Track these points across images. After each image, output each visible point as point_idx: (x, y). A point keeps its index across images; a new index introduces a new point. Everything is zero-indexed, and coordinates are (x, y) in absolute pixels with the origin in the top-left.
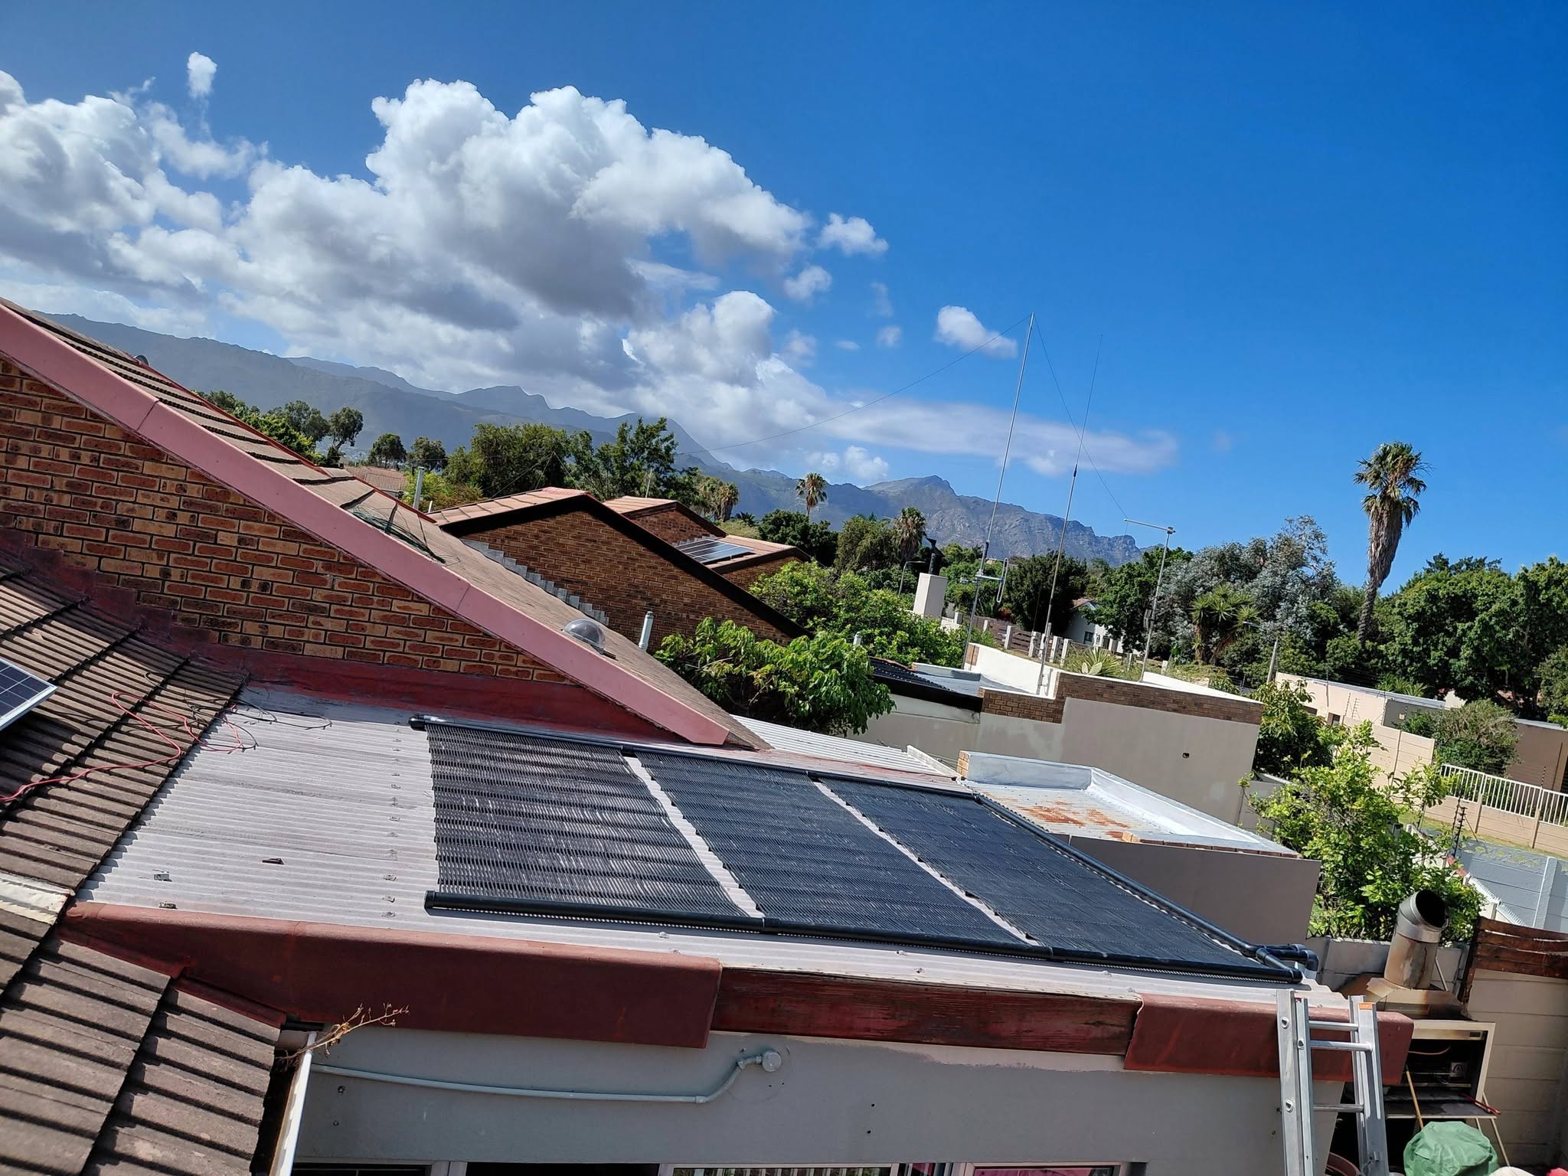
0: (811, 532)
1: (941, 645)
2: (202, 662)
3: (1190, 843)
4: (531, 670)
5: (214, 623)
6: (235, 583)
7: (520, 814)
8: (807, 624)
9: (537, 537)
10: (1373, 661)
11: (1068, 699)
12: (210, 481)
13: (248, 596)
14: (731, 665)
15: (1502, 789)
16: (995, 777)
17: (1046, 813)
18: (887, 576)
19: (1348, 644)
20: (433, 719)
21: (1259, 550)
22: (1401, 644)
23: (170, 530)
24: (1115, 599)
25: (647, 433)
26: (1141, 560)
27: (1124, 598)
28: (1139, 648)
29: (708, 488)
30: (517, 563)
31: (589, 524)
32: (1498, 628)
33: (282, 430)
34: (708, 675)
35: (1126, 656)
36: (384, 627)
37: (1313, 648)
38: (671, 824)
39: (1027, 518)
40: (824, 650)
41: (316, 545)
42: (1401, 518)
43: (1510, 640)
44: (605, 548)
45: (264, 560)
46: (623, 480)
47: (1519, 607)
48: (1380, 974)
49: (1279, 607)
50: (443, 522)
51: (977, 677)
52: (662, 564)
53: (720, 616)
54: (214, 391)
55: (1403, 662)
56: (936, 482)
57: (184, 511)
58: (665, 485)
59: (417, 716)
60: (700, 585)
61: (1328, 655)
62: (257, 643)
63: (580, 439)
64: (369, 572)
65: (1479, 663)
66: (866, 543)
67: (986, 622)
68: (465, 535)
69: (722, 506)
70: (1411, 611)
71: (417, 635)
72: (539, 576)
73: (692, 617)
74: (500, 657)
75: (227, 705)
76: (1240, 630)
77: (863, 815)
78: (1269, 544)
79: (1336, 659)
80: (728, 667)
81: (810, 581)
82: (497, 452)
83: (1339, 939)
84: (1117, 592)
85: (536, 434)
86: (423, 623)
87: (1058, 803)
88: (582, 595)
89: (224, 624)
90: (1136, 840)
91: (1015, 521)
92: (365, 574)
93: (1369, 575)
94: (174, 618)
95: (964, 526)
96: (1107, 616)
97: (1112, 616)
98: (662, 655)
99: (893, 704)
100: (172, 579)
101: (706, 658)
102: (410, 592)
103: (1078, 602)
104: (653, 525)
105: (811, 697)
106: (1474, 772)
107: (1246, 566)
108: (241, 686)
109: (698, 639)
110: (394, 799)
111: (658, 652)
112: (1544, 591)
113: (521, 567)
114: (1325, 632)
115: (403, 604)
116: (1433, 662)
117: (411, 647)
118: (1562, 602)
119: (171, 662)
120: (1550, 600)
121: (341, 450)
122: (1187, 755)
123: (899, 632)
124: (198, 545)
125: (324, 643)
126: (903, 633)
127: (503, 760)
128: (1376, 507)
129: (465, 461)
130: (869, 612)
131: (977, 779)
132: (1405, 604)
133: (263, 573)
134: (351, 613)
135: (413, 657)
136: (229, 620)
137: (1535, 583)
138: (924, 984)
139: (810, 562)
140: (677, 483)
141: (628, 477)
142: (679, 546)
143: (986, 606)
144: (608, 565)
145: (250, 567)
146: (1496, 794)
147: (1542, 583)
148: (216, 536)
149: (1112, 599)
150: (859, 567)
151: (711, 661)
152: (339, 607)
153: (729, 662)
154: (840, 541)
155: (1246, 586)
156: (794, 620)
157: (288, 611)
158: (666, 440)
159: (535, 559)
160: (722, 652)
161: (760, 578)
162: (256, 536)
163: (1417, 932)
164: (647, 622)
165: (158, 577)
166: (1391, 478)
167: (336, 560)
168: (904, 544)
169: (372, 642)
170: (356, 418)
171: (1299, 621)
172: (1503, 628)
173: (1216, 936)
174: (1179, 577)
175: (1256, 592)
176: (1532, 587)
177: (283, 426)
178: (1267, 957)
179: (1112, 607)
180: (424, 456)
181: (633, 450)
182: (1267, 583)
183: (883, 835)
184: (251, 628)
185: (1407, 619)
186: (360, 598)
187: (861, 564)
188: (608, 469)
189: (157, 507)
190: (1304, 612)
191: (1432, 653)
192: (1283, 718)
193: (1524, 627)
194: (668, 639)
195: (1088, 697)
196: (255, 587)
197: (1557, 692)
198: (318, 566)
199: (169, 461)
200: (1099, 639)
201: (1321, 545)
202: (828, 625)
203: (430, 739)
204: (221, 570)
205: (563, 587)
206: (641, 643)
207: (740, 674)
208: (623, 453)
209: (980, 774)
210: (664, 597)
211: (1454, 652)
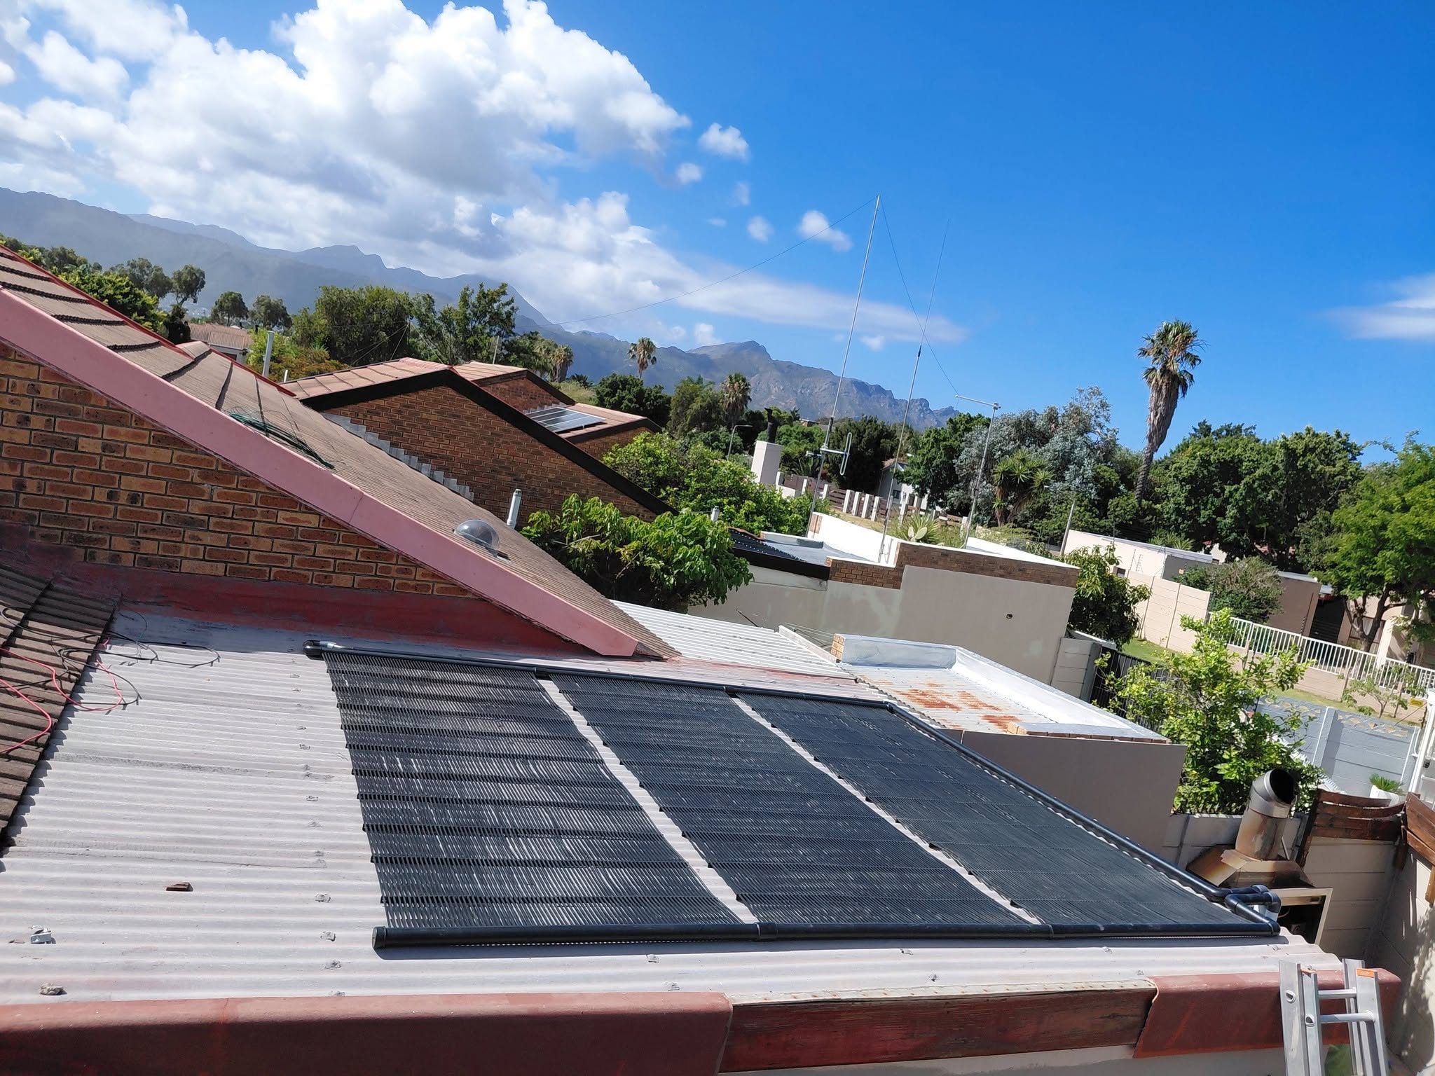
0: (646, 395)
1: (782, 513)
2: (67, 583)
3: (1071, 733)
4: (431, 584)
5: (78, 540)
6: (101, 495)
7: (449, 777)
8: (660, 494)
9: (400, 412)
10: (1148, 518)
11: (907, 566)
12: (67, 380)
13: (116, 509)
14: (598, 542)
15: (1267, 636)
16: (868, 659)
17: (922, 697)
18: (716, 438)
19: (1126, 503)
20: (331, 645)
21: (1052, 418)
22: (1176, 504)
23: (22, 436)
24: (923, 461)
25: (488, 298)
26: (947, 427)
27: (930, 461)
28: (942, 505)
29: (543, 350)
30: (380, 438)
31: (453, 399)
32: (1259, 491)
33: (127, 290)
34: (575, 551)
35: (929, 512)
36: (269, 541)
37: (1096, 507)
38: (610, 774)
39: (835, 381)
40: (688, 527)
41: (191, 452)
42: (1177, 390)
43: (1269, 501)
44: (468, 423)
45: (132, 469)
46: (466, 343)
47: (1279, 472)
48: (1232, 845)
49: (1068, 469)
50: (301, 395)
51: (820, 545)
52: (527, 440)
53: (584, 492)
54: (55, 247)
55: (1176, 520)
56: (754, 347)
57: (36, 414)
58: (507, 348)
59: (314, 643)
60: (565, 461)
61: (1109, 513)
62: (128, 560)
63: (423, 302)
64: (251, 481)
65: (1242, 523)
66: (696, 406)
67: (805, 481)
68: (326, 409)
69: (558, 368)
70: (1186, 474)
71: (307, 549)
72: (402, 451)
73: (557, 492)
74: (398, 571)
75: (100, 641)
76: (1035, 491)
77: (793, 741)
78: (1061, 412)
79: (1116, 516)
80: (595, 543)
81: (663, 453)
82: (340, 313)
83: (1197, 816)
84: (924, 455)
85: (379, 296)
86: (312, 535)
87: (931, 685)
88: (446, 470)
89: (90, 540)
90: (1022, 733)
91: (824, 385)
92: (246, 484)
93: (1147, 441)
94: (32, 534)
95: (779, 388)
96: (915, 477)
97: (919, 477)
98: (529, 531)
99: (751, 576)
100: (28, 490)
101: (572, 534)
102: (297, 502)
103: (887, 463)
104: (503, 393)
105: (675, 572)
106: (1243, 621)
107: (1039, 432)
108: (113, 613)
109: (564, 515)
110: (307, 768)
111: (525, 528)
112: (1301, 458)
113: (383, 442)
114: (1108, 492)
115: (289, 515)
116: (1202, 520)
117: (299, 562)
118: (1316, 468)
119: (31, 590)
120: (1305, 466)
121: (184, 306)
122: (1011, 616)
123: (746, 502)
124: (56, 452)
125: (204, 559)
126: (750, 503)
127: (415, 696)
128: (1156, 380)
129: (309, 322)
130: (718, 482)
131: (851, 661)
132: (1180, 469)
133: (132, 484)
134: (232, 526)
135: (302, 572)
136: (95, 536)
137: (1294, 451)
138: (945, 998)
139: (661, 433)
140: (518, 347)
141: (470, 340)
142: (532, 413)
143: (805, 466)
144: (472, 441)
145: (117, 476)
146: (1261, 640)
147: (1300, 451)
148: (77, 442)
149: (919, 461)
150: (690, 429)
151: (578, 538)
152: (218, 520)
153: (596, 539)
154: (673, 404)
155: (1039, 450)
156: (646, 489)
157: (162, 524)
158: (508, 304)
159: (397, 434)
160: (589, 529)
161: (613, 448)
162: (122, 442)
163: (1269, 809)
164: (515, 500)
165: (12, 489)
166: (1171, 353)
167: (214, 468)
168: (731, 408)
169: (257, 557)
170: (198, 275)
171: (1085, 482)
172: (1263, 490)
173: (1174, 877)
174: (980, 442)
175: (1048, 455)
176: (1291, 454)
177: (127, 285)
178: (1239, 906)
179: (919, 468)
180: (265, 313)
181: (475, 314)
182: (1059, 447)
183: (820, 766)
184: (121, 543)
185: (1181, 481)
186: (242, 510)
187: (691, 426)
188: (450, 332)
189: (6, 410)
190: (1089, 473)
191: (1202, 512)
192: (1093, 580)
193: (1281, 490)
194: (535, 516)
195: (925, 564)
196: (123, 498)
197: (1315, 550)
198: (194, 475)
199: (17, 358)
200: (905, 496)
201: (1105, 414)
202: (679, 495)
203: (330, 671)
204: (84, 480)
205: (427, 462)
206: (509, 521)
207: (607, 550)
208: (466, 317)
209: (854, 656)
210: (529, 472)
211: (1221, 512)
